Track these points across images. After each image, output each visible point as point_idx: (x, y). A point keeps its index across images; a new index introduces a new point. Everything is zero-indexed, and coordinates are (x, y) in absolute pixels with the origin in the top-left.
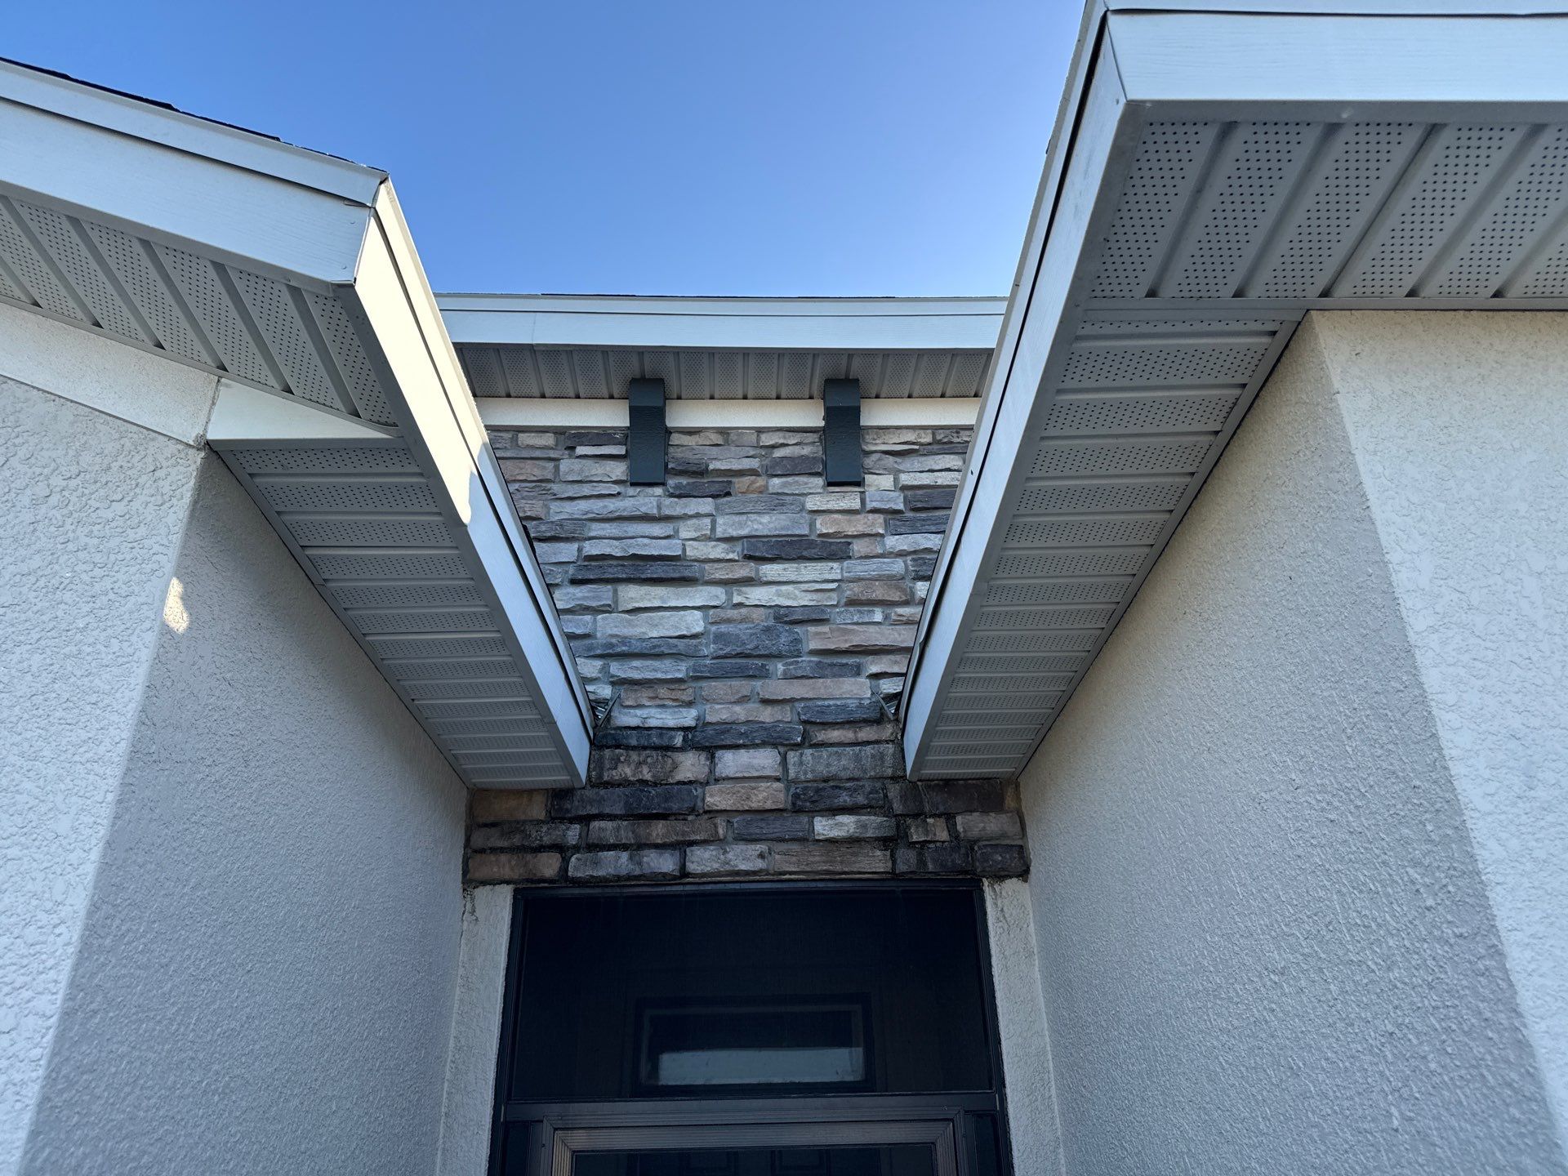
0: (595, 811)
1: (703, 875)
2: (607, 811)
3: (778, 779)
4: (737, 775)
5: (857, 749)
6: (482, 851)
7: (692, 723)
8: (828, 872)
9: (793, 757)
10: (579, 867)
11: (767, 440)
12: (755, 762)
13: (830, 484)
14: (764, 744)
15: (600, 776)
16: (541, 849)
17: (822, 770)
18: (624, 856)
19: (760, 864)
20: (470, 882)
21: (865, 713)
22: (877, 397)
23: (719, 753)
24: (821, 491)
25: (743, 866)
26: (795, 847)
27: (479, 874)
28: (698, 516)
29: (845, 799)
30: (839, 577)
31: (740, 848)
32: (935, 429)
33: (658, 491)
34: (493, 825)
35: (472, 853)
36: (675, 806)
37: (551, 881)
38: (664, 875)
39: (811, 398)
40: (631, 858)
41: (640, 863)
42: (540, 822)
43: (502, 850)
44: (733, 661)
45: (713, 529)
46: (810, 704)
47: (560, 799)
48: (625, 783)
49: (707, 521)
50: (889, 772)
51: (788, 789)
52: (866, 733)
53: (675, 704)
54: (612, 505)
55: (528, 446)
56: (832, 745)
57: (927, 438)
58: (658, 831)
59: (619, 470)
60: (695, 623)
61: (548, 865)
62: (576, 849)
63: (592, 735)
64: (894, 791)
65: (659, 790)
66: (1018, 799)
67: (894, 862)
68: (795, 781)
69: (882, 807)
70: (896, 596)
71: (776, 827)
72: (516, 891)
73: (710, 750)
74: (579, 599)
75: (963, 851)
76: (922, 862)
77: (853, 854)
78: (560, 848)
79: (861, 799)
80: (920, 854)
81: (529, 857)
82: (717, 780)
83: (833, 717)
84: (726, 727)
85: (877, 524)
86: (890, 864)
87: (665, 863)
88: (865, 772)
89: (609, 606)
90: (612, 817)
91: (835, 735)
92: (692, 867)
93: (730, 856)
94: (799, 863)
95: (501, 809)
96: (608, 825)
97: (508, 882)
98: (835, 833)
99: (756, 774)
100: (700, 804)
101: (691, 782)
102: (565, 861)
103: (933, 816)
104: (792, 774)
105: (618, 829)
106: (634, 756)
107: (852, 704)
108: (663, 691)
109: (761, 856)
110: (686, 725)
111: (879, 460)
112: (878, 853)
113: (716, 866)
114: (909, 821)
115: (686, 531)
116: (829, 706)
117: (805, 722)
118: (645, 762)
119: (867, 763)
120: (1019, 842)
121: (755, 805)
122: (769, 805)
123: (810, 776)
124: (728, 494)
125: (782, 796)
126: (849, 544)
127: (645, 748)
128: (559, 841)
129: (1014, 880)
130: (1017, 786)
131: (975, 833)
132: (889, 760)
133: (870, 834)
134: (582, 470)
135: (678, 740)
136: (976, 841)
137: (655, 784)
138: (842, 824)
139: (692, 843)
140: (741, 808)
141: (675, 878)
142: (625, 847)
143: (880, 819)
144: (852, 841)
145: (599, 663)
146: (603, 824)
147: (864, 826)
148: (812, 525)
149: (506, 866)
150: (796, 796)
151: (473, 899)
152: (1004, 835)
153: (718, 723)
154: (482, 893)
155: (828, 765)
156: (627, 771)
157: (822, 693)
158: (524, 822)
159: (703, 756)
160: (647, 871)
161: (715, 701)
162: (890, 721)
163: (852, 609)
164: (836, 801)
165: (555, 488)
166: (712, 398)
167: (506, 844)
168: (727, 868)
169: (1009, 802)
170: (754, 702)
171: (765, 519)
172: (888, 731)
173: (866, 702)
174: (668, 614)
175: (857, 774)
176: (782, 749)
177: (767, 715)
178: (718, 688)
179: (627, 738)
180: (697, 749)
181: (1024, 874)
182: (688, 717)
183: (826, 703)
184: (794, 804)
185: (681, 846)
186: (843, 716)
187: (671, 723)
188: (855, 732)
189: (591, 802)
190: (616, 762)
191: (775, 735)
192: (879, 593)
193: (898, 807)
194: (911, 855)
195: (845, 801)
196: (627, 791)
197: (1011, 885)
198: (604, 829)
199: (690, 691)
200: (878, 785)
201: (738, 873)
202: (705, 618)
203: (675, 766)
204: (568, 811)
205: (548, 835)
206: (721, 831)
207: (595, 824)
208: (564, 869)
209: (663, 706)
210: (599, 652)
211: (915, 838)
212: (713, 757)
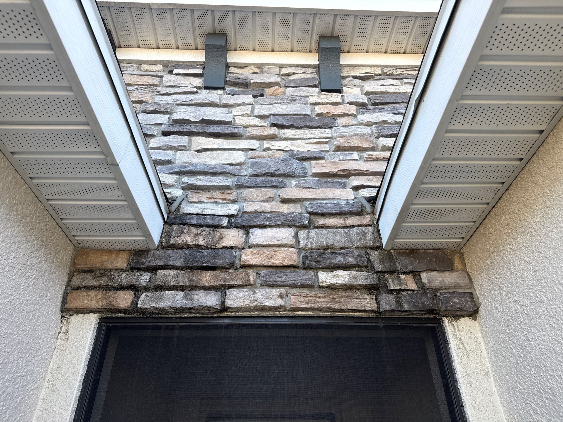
0: (162, 263)
1: (238, 309)
2: (171, 263)
3: (292, 246)
4: (264, 243)
5: (347, 230)
6: (79, 288)
7: (235, 213)
8: (330, 310)
9: (302, 234)
10: (146, 301)
11: (285, 71)
12: (277, 235)
13: (323, 91)
14: (283, 225)
15: (168, 241)
16: (121, 288)
17: (323, 242)
18: (181, 294)
19: (279, 302)
20: (67, 311)
21: (351, 208)
22: (348, 52)
23: (252, 230)
24: (318, 94)
25: (268, 303)
26: (306, 291)
27: (74, 305)
28: (244, 104)
29: (339, 260)
30: (330, 136)
31: (265, 290)
32: (383, 67)
33: (220, 92)
34: (89, 271)
35: (71, 290)
36: (219, 262)
37: (125, 311)
38: (209, 308)
39: (310, 52)
40: (185, 296)
41: (191, 300)
42: (122, 270)
43: (93, 288)
44: (263, 178)
45: (252, 111)
46: (314, 202)
47: (138, 256)
48: (185, 246)
49: (250, 107)
50: (370, 244)
51: (299, 255)
52: (352, 221)
53: (224, 202)
54: (191, 97)
55: (147, 70)
56: (329, 227)
57: (379, 72)
58: (207, 278)
59: (198, 82)
60: (240, 157)
61: (124, 300)
62: (146, 289)
63: (166, 218)
64: (374, 256)
65: (210, 251)
66: (464, 263)
67: (378, 304)
68: (304, 249)
69: (366, 267)
70: (367, 145)
71: (291, 277)
72: (101, 319)
73: (246, 228)
74: (166, 142)
75: (429, 295)
76: (399, 303)
77: (347, 297)
78: (135, 289)
79: (352, 260)
80: (398, 298)
81: (110, 293)
82: (250, 247)
83: (330, 210)
84: (257, 214)
85: (353, 109)
86: (375, 305)
87: (211, 300)
88: (353, 243)
89: (185, 146)
90: (173, 268)
91: (331, 221)
92: (229, 303)
93: (258, 295)
94: (308, 302)
95: (95, 261)
96: (171, 273)
97: (94, 311)
98: (334, 281)
99: (277, 243)
100: (237, 262)
101: (232, 247)
102: (137, 297)
103: (404, 273)
104: (302, 244)
105: (177, 276)
106: (194, 230)
107: (342, 203)
108: (216, 194)
109: (281, 296)
110: (231, 213)
111: (351, 80)
112: (366, 296)
113: (247, 302)
114: (387, 276)
115: (235, 111)
116: (326, 204)
117: (311, 213)
118: (201, 234)
119: (354, 238)
120: (469, 291)
121: (276, 262)
122: (286, 262)
123: (314, 245)
124: (262, 95)
125: (295, 256)
126: (336, 120)
127: (201, 226)
128: (134, 282)
129: (467, 319)
130: (462, 255)
131: (437, 283)
132: (369, 236)
133: (360, 282)
134: (176, 81)
135: (225, 222)
136: (439, 289)
137: (207, 248)
138: (339, 276)
139: (231, 287)
140: (266, 264)
141: (217, 311)
142: (181, 288)
143: (366, 274)
144: (347, 288)
145: (175, 177)
146: (166, 272)
147: (355, 278)
148: (312, 111)
149: (93, 300)
150: (305, 257)
151: (68, 324)
152: (458, 286)
153: (252, 212)
154: (76, 319)
155: (327, 239)
156: (188, 239)
157: (322, 196)
158: (111, 270)
159: (241, 232)
160: (196, 304)
161: (250, 200)
162: (367, 214)
163: (339, 153)
164: (334, 261)
165: (159, 89)
166: (254, 50)
167: (95, 284)
168: (256, 304)
169: (457, 264)
170: (276, 202)
171: (284, 106)
172: (367, 219)
173: (351, 202)
174: (222, 152)
175: (347, 244)
176: (295, 229)
177: (285, 209)
178: (253, 193)
179: (190, 219)
180: (237, 227)
181: (473, 314)
182: (232, 209)
183: (325, 202)
184: (304, 263)
185: (223, 289)
186: (336, 209)
187: (221, 213)
188: (344, 220)
189: (160, 258)
190: (181, 232)
191: (290, 219)
192: (356, 143)
193: (378, 266)
194: (391, 298)
195: (340, 261)
196: (187, 251)
197: (465, 322)
198: (167, 276)
199: (234, 194)
200: (362, 252)
201: (263, 308)
202: (246, 155)
203: (222, 238)
204: (143, 263)
205: (126, 279)
206: (252, 279)
207: (161, 272)
208: (135, 302)
209: (216, 203)
210: (176, 170)
211: (392, 287)
212: (248, 233)
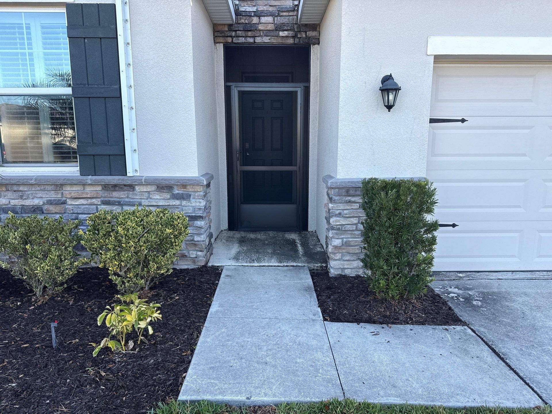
0: (237, 29)
1: (258, 43)
2: (240, 29)
3: (273, 23)
4: (265, 22)
5: (289, 17)
6: (217, 36)
7: (256, 11)
8: (282, 43)
9: (276, 18)
10: (235, 40)
12: (268, 19)
14: (270, 16)
15: (238, 22)
16: (227, 37)
17: (282, 22)
18: (244, 38)
19: (269, 41)
20: (215, 43)
21: (291, 9)
23: (261, 17)
25: (266, 41)
26: (276, 38)
27: (217, 41)
29: (286, 28)
31: (265, 37)
34: (218, 31)
35: (215, 37)
36: (253, 29)
37: (230, 43)
38: (251, 42)
40: (245, 39)
41: (246, 40)
42: (227, 31)
43: (221, 36)
46: (280, 6)
47: (230, 25)
48: (243, 23)
50: (295, 22)
51: (275, 26)
52: (291, 14)
53: (252, 6)
56: (284, 16)
58: (250, 34)
61: (229, 40)
62: (234, 37)
63: (236, 12)
64: (295, 26)
65: (249, 25)
66: (320, 29)
67: (294, 41)
68: (276, 24)
69: (293, 30)
71: (272, 34)
72: (224, 45)
73: (259, 17)
75: (307, 39)
76: (300, 41)
77: (287, 39)
78: (231, 36)
79: (289, 28)
80: (299, 40)
81: (226, 38)
82: (261, 23)
83: (284, 10)
84: (262, 12)
87: (251, 40)
88: (290, 22)
90: (241, 31)
91: (285, 14)
92: (256, 41)
93: (263, 39)
94: (276, 41)
95: (219, 28)
96: (240, 32)
97: (222, 43)
98: (283, 35)
99: (268, 22)
100: (257, 28)
101: (255, 24)
102: (233, 39)
103: (303, 32)
104: (275, 23)
105: (242, 33)
106: (244, 17)
107: (288, 7)
108: (249, 3)
109: (269, 39)
110: (254, 11)
112: (292, 39)
113: (261, 41)
114: (298, 33)
117: (278, 11)
118: (246, 19)
119: (291, 20)
120: (319, 37)
121: (268, 29)
122: (271, 29)
123: (279, 23)
125: (273, 27)
127: (246, 16)
128: (231, 35)
130: (320, 26)
131: (310, 35)
132: (295, 20)
133: (290, 35)
135: (253, 15)
136: (310, 37)
137: (249, 24)
138: (285, 33)
139: (256, 36)
140: (265, 29)
141: (253, 43)
142: (243, 37)
143: (292, 32)
144: (287, 37)
146: (239, 32)
147: (289, 34)
149: (221, 40)
150: (276, 27)
151: (216, 46)
152: (316, 36)
153: (261, 11)
155: (283, 21)
156: (243, 21)
157: (282, 4)
158: (224, 31)
159: (258, 18)
160: (248, 42)
161: (260, 5)
162: (296, 11)
164: (284, 28)
167: (221, 35)
168: (263, 41)
169: (318, 29)
170: (268, 6)
172: (295, 13)
173: (291, 6)
175: (288, 23)
176: (273, 17)
177: (271, 9)
179: (243, 13)
180: (256, 16)
181: (319, 44)
182: (254, 9)
183: (283, 6)
184: (276, 29)
185: (254, 37)
186: (286, 9)
187: (251, 10)
188: (289, 13)
189: (236, 27)
190: (241, 19)
191: (272, 14)
193: (296, 30)
194: (298, 40)
196: (243, 25)
197: (316, 46)
198: (239, 33)
199: (255, 3)
200: (292, 25)
201: (265, 43)
203: (252, 20)
204: (232, 29)
205: (229, 34)
206: (262, 34)
207: (237, 32)
208: (232, 41)
209: (249, 6)
211: (299, 36)
212: (260, 18)
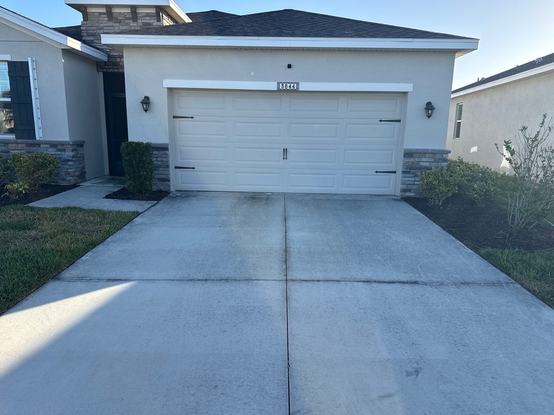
10: (108, 71)
11: (125, 14)
13: (133, 21)
15: (109, 61)
16: (104, 68)
18: (113, 70)
20: (98, 72)
24: (132, 23)
28: (117, 26)
32: (146, 13)
34: (99, 66)
35: (97, 69)
36: (117, 64)
37: (106, 72)
42: (104, 65)
43: (100, 68)
45: (119, 28)
57: (146, 14)
58: (116, 67)
59: (107, 19)
61: (105, 70)
62: (108, 69)
72: (103, 72)
87: (117, 71)
90: (111, 65)
95: (99, 64)
100: (120, 64)
101: (118, 62)
105: (112, 67)
106: (112, 58)
111: (139, 18)
118: (114, 59)
124: (121, 23)
134: (102, 19)
135: (117, 57)
137: (115, 62)
139: (119, 69)
149: (101, 70)
154: (100, 73)
156: (112, 60)
158: (102, 65)
165: (99, 22)
166: (117, 7)
171: (125, 27)
179: (111, 56)
182: (118, 54)
185: (118, 69)
187: (116, 55)
189: (108, 64)
190: (110, 59)
196: (112, 62)
204: (106, 64)
205: (105, 67)
207: (109, 66)
209: (115, 53)
